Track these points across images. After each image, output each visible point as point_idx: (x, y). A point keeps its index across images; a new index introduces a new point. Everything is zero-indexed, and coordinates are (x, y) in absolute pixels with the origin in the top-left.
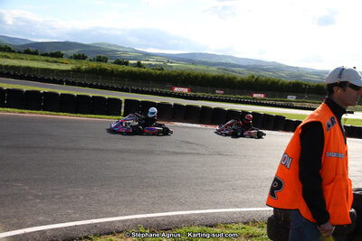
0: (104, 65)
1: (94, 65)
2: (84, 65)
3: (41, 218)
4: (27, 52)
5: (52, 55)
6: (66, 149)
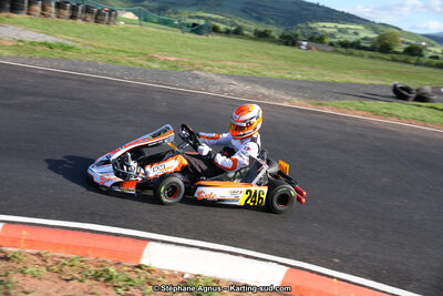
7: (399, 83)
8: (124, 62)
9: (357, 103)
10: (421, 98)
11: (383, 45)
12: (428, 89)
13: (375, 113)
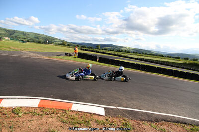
0: (196, 62)
1: (192, 62)
2: (187, 62)
3: (174, 112)
4: (168, 57)
5: (176, 58)
6: (181, 90)
7: (66, 52)
8: (3, 50)
9: (57, 57)
10: (70, 55)
11: (63, 44)
12: (71, 53)
13: (61, 59)
